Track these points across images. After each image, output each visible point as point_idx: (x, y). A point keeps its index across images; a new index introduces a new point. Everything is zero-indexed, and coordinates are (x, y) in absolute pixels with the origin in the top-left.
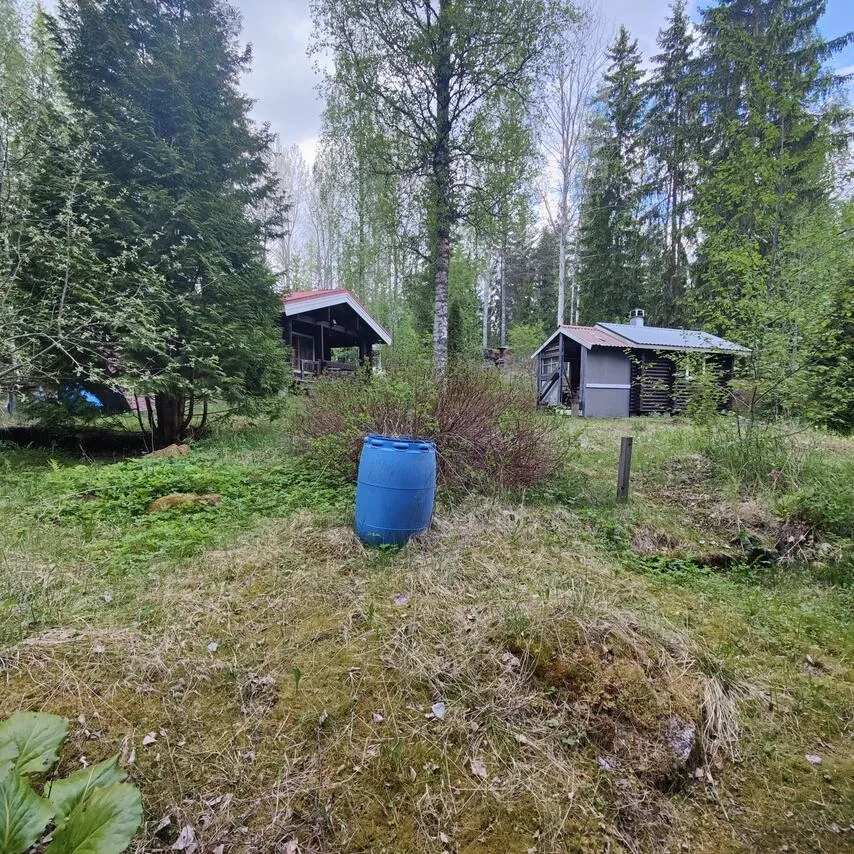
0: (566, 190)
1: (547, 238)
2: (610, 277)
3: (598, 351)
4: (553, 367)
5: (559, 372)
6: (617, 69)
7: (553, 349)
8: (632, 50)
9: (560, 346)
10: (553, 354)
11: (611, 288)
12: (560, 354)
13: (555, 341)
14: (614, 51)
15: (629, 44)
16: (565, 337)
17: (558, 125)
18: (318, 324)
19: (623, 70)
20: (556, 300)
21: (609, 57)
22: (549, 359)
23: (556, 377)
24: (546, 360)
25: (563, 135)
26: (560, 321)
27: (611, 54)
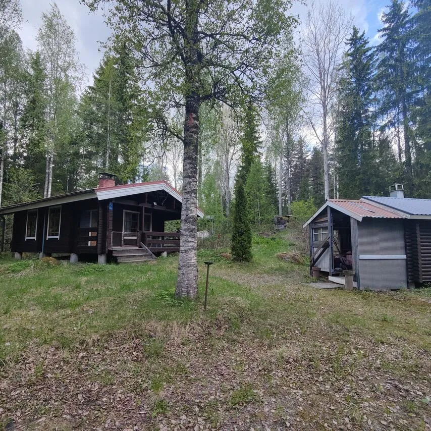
0: (325, 115)
1: (316, 153)
2: (359, 169)
3: (368, 223)
4: (323, 236)
5: (329, 241)
6: (352, 50)
7: (322, 220)
8: (361, 38)
9: (329, 217)
10: (322, 225)
11: (361, 176)
12: (329, 224)
13: (324, 213)
14: (350, 40)
15: (359, 35)
16: (333, 210)
17: (318, 78)
18: (140, 205)
19: (357, 50)
20: (323, 186)
21: (347, 44)
22: (319, 229)
23: (326, 246)
24: (316, 230)
25: (321, 84)
26: (326, 197)
27: (348, 42)
